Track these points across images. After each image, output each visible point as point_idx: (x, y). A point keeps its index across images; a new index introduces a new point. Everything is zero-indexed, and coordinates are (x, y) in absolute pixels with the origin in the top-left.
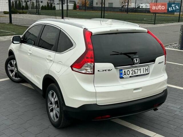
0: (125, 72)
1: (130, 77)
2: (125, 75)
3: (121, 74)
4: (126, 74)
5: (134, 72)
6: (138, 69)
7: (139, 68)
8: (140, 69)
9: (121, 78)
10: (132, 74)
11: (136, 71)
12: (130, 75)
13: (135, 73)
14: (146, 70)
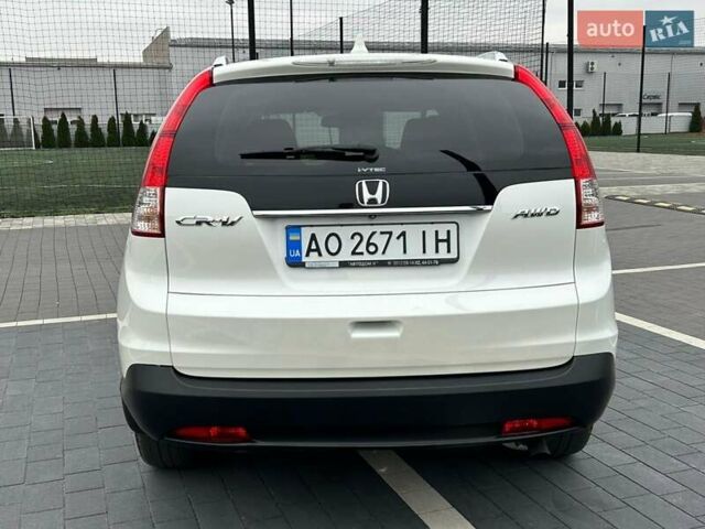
0: (313, 237)
1: (344, 264)
2: (314, 255)
3: (292, 246)
4: (318, 250)
5: (369, 244)
6: (390, 233)
7: (397, 230)
8: (403, 234)
9: (294, 263)
10: (354, 253)
11: (380, 241)
12: (345, 255)
13: (372, 249)
14: (438, 241)
